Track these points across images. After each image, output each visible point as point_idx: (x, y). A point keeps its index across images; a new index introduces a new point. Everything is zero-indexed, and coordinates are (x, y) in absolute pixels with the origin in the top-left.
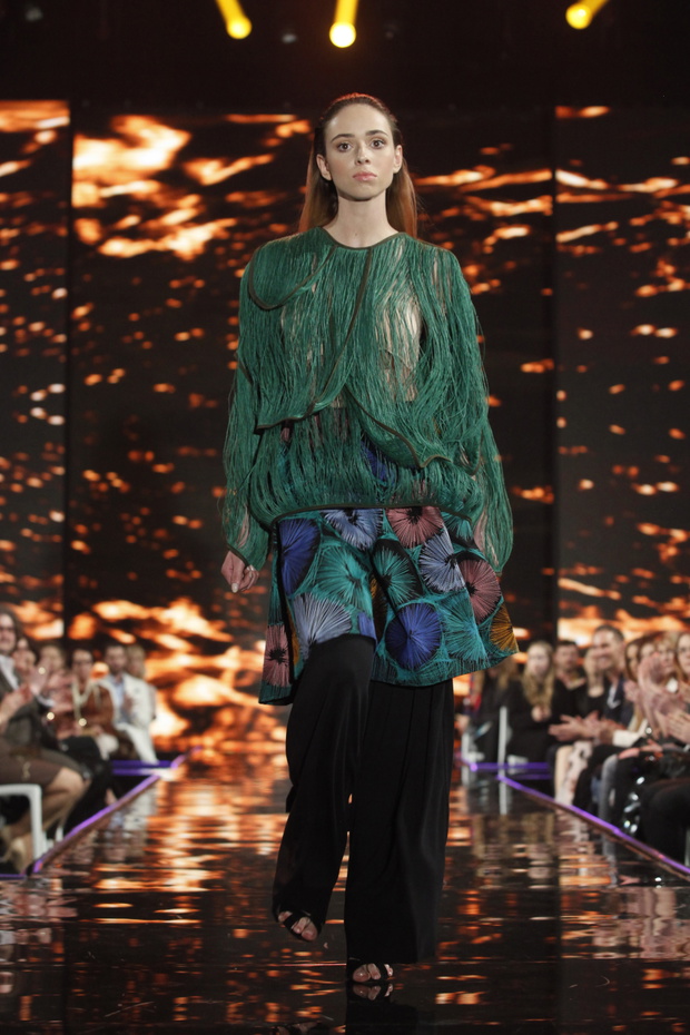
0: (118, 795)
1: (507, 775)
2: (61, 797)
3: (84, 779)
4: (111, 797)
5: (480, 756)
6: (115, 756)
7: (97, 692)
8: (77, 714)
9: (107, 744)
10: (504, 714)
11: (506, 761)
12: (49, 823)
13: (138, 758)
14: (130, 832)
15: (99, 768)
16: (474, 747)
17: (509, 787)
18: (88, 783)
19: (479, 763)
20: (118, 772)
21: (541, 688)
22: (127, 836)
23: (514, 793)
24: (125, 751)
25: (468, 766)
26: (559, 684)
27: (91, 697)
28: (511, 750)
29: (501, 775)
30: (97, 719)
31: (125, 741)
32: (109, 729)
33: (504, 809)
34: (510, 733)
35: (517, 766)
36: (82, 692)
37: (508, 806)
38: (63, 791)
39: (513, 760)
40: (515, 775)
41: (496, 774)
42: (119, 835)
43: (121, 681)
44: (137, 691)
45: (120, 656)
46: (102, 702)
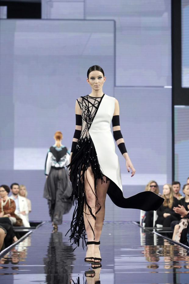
1: (156, 231)
3: (5, 233)
7: (10, 201)
8: (2, 209)
9: (13, 220)
14: (20, 252)
17: (157, 235)
18: (6, 235)
24: (19, 222)
27: (8, 203)
28: (157, 222)
30: (8, 211)
31: (19, 219)
32: (13, 215)
33: (155, 244)
35: (160, 228)
36: (4, 201)
37: (157, 242)
39: (158, 226)
40: (159, 231)
41: (153, 230)
42: (16, 253)
43: (17, 197)
44: (23, 201)
45: (17, 188)
46: (11, 205)
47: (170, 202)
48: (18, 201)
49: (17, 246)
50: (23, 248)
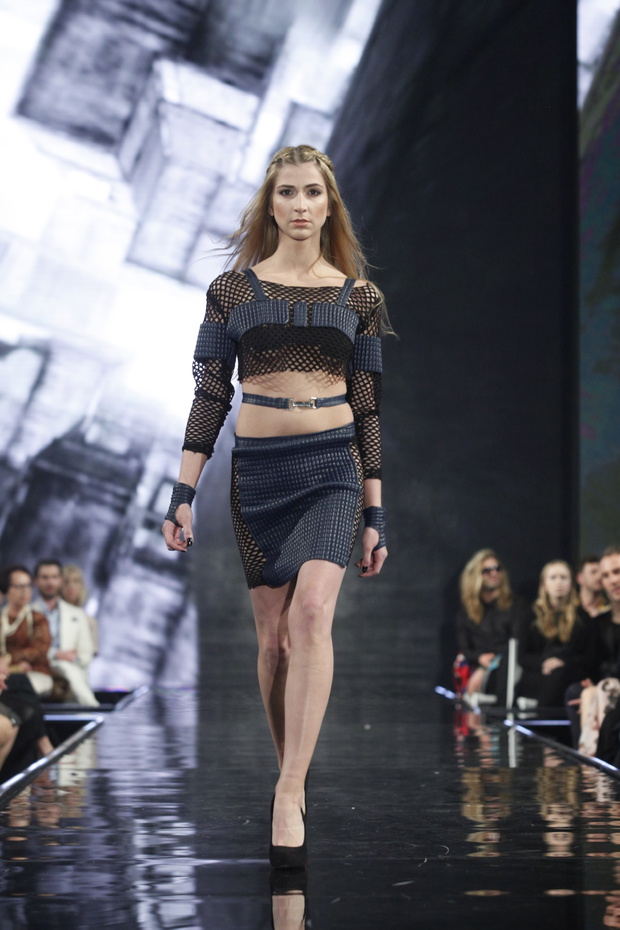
1: (516, 719)
3: (13, 724)
7: (30, 619)
9: (41, 683)
10: (513, 645)
11: (515, 704)
14: (65, 788)
15: (29, 712)
17: (518, 734)
18: (17, 728)
21: (558, 615)
22: (61, 793)
23: (523, 740)
25: (472, 709)
26: (581, 611)
27: (22, 625)
28: (519, 692)
29: (510, 719)
33: (513, 763)
35: (527, 711)
36: (12, 620)
37: (518, 757)
39: (523, 702)
40: (527, 719)
41: (504, 718)
42: (50, 792)
43: (56, 607)
44: (75, 620)
45: (55, 577)
46: (34, 632)
47: (565, 621)
48: (59, 620)
49: (54, 767)
50: (74, 774)
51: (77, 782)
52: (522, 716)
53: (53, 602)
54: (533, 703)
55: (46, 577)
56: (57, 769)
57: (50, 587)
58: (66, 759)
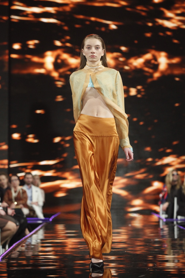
0: (30, 231)
1: (177, 223)
2: (8, 232)
3: (17, 225)
4: (27, 231)
5: (166, 216)
6: (28, 216)
7: (21, 191)
8: (14, 200)
9: (26, 211)
10: (176, 199)
11: (177, 218)
12: (3, 242)
13: (37, 217)
15: (22, 221)
16: (164, 212)
17: (178, 228)
18: (18, 227)
19: (166, 218)
20: (29, 222)
22: (33, 247)
23: (179, 230)
24: (32, 214)
25: (163, 220)
27: (19, 193)
28: (178, 214)
29: (175, 223)
30: (21, 202)
31: (32, 210)
32: (26, 206)
33: (176, 237)
34: (178, 207)
35: (181, 220)
36: (15, 192)
37: (178, 235)
38: (9, 230)
39: (179, 217)
40: (180, 223)
41: (173, 223)
42: (29, 246)
43: (31, 187)
44: (37, 191)
45: (30, 178)
46: (23, 195)
48: (32, 192)
49: (30, 238)
50: (36, 241)
51: (37, 243)
52: (179, 222)
53: (29, 186)
54: (183, 218)
55: (28, 178)
56: (31, 239)
57: (29, 181)
58: (34, 236)
